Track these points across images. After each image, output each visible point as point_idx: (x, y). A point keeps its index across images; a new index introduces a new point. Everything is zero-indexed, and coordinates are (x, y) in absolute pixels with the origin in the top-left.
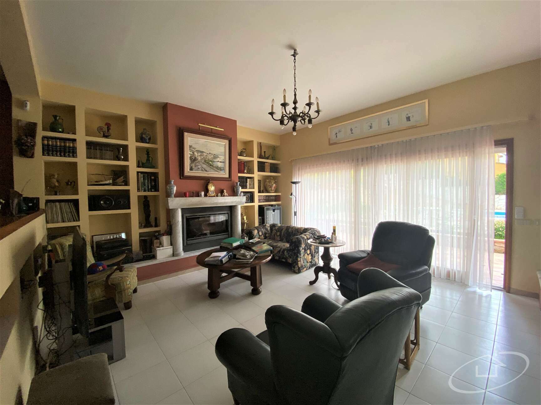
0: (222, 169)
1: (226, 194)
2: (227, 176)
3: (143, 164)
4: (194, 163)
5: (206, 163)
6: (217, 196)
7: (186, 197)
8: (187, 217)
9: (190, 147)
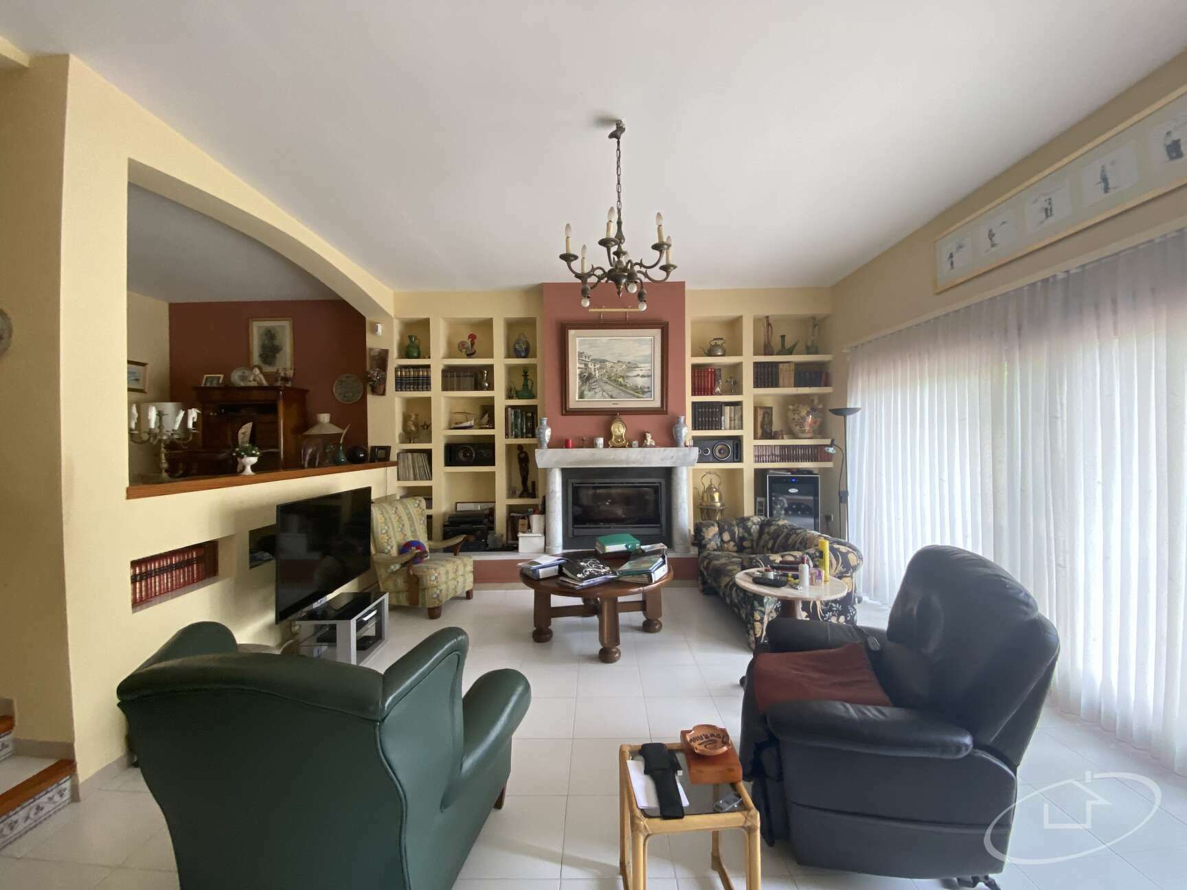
0: (646, 390)
1: (649, 440)
2: (657, 404)
3: (517, 392)
4: (588, 384)
5: (611, 381)
6: (630, 446)
7: (567, 447)
8: (574, 485)
9: (581, 354)
